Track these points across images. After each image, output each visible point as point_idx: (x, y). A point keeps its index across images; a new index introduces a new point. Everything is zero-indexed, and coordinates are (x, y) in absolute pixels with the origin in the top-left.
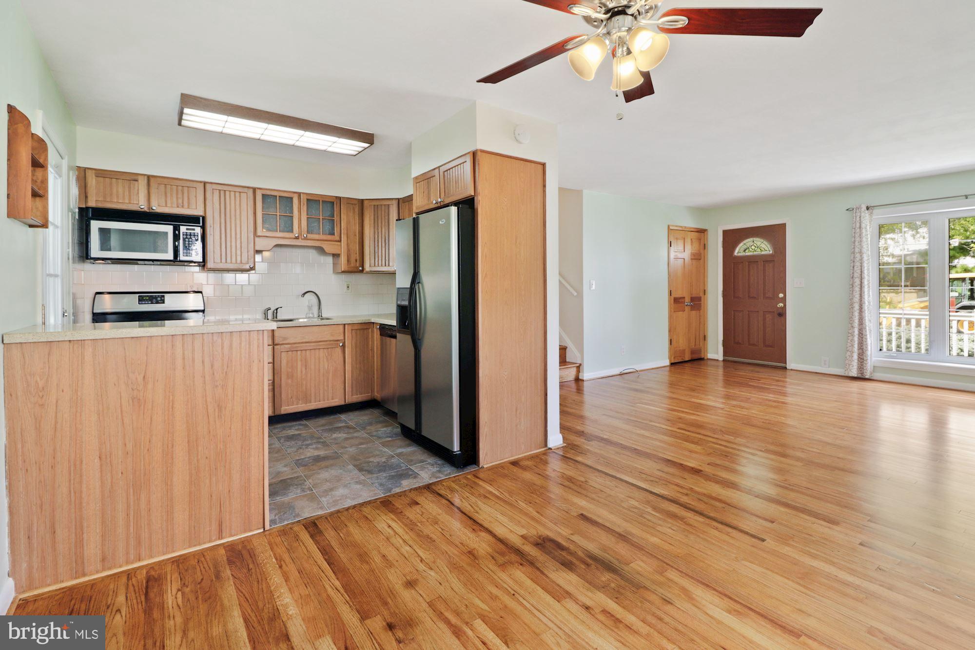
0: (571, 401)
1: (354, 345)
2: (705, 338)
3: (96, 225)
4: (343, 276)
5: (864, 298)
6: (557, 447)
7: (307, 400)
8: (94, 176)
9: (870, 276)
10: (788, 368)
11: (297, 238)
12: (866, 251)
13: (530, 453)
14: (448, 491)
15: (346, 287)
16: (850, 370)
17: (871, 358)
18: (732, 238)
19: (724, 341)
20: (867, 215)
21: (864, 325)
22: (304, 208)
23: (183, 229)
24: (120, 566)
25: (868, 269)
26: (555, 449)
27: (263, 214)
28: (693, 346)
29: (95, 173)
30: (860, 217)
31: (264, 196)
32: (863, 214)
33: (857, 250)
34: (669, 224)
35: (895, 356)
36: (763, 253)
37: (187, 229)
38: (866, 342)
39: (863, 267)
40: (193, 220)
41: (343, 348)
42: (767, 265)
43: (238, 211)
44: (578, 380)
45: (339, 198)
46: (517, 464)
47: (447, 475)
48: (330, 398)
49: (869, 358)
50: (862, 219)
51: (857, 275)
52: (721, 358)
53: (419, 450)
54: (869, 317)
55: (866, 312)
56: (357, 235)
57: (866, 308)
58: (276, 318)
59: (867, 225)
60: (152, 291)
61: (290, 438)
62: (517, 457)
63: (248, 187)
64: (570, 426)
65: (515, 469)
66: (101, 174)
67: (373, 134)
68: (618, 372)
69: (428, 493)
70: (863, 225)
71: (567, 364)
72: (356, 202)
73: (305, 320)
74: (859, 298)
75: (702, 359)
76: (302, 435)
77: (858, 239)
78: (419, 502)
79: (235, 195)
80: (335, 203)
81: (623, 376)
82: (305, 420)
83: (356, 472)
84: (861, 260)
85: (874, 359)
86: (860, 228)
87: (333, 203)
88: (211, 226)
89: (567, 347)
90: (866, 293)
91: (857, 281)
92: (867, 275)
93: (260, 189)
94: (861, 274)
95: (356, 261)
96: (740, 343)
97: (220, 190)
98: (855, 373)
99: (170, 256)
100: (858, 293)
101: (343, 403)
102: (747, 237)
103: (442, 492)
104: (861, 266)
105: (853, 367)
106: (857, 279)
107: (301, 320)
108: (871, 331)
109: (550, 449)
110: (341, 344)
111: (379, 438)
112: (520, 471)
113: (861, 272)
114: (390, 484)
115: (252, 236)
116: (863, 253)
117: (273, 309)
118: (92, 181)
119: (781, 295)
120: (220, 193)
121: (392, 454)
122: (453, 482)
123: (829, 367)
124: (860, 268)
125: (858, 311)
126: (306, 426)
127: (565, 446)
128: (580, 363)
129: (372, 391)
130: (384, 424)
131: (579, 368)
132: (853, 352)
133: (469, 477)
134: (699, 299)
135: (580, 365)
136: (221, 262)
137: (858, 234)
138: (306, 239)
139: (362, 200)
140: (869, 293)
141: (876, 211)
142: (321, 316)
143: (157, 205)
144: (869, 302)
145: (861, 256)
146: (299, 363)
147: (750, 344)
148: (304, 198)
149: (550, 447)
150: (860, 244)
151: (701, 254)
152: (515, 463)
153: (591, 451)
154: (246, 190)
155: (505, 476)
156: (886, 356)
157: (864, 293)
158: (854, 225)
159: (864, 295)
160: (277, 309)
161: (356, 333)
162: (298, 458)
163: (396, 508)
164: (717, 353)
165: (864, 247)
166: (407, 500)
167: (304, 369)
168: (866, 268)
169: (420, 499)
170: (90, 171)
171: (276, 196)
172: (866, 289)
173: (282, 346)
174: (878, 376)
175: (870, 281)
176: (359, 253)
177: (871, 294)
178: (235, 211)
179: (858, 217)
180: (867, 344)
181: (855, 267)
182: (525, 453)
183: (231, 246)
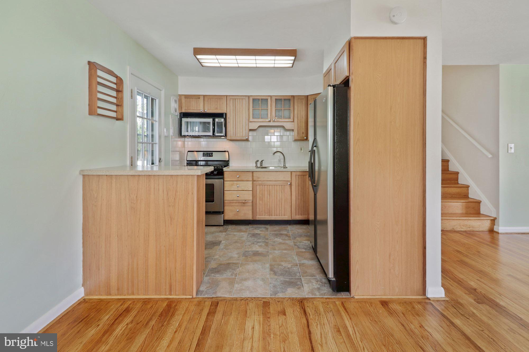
0: (476, 252)
1: (297, 185)
3: (184, 120)
4: (298, 143)
6: (436, 299)
7: (270, 214)
8: (184, 98)
11: (270, 121)
13: (405, 297)
14: (313, 311)
15: (300, 149)
22: (274, 104)
23: (217, 120)
24: (125, 295)
26: (433, 301)
27: (253, 109)
29: (185, 97)
31: (253, 99)
37: (218, 120)
40: (220, 115)
41: (291, 185)
43: (241, 109)
44: (492, 231)
45: (293, 96)
46: (387, 305)
47: (322, 294)
48: (283, 214)
53: (317, 265)
56: (304, 118)
58: (262, 166)
60: (209, 150)
61: (254, 235)
62: (389, 297)
63: (246, 96)
64: (462, 279)
65: (382, 310)
66: (187, 97)
67: (296, 49)
69: (298, 307)
71: (481, 216)
72: (303, 97)
73: (273, 168)
76: (261, 235)
78: (287, 313)
79: (240, 101)
80: (291, 99)
82: (270, 225)
83: (268, 270)
87: (289, 100)
88: (229, 118)
89: (481, 202)
93: (252, 96)
95: (303, 133)
97: (233, 99)
99: (211, 134)
101: (290, 219)
103: (308, 310)
107: (271, 168)
109: (428, 299)
110: (289, 184)
111: (299, 248)
112: (386, 314)
114: (280, 288)
115: (248, 122)
117: (260, 161)
118: (183, 100)
120: (233, 100)
121: (298, 262)
122: (322, 303)
126: (267, 229)
127: (447, 301)
128: (495, 216)
129: (308, 214)
130: (308, 238)
131: (493, 221)
133: (337, 303)
135: (495, 219)
136: (233, 136)
138: (274, 121)
139: (307, 96)
142: (285, 166)
143: (207, 110)
146: (266, 193)
148: (274, 99)
149: (428, 297)
152: (384, 303)
153: (477, 316)
154: (244, 97)
155: (368, 314)
160: (262, 161)
161: (299, 177)
162: (247, 250)
163: (268, 312)
166: (279, 308)
167: (268, 196)
169: (289, 311)
170: (183, 96)
171: (259, 99)
173: (257, 182)
176: (305, 128)
178: (240, 109)
182: (400, 295)
183: (238, 127)
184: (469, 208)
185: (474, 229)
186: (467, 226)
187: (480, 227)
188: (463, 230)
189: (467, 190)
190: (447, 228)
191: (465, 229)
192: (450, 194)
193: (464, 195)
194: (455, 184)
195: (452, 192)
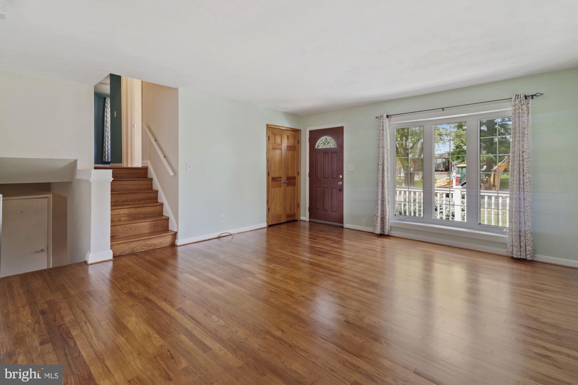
2: (298, 205)
5: (385, 179)
9: (389, 164)
10: (344, 227)
12: (386, 146)
16: (376, 230)
17: (389, 221)
18: (315, 135)
19: (309, 208)
20: (387, 121)
21: (384, 198)
25: (387, 159)
28: (289, 212)
30: (383, 123)
32: (384, 121)
33: (381, 145)
34: (268, 123)
35: (403, 219)
36: (331, 147)
38: (385, 209)
39: (384, 157)
42: (333, 155)
44: (172, 246)
49: (387, 221)
50: (384, 124)
51: (380, 163)
52: (308, 220)
54: (388, 192)
55: (386, 189)
57: (386, 186)
59: (387, 128)
68: (216, 236)
70: (384, 128)
74: (381, 179)
75: (296, 221)
77: (381, 138)
81: (220, 239)
84: (383, 152)
85: (391, 221)
86: (383, 130)
89: (169, 218)
90: (386, 175)
91: (381, 167)
92: (387, 163)
94: (383, 163)
96: (318, 209)
98: (379, 231)
100: (381, 175)
102: (322, 136)
104: (383, 157)
105: (377, 227)
106: (381, 165)
108: (389, 202)
113: (383, 161)
116: (384, 148)
119: (341, 176)
123: (366, 227)
124: (382, 158)
125: (381, 188)
131: (175, 235)
132: (378, 217)
134: (294, 178)
135: (177, 232)
137: (382, 134)
140: (388, 176)
141: (393, 119)
144: (388, 182)
145: (383, 149)
147: (324, 210)
150: (383, 142)
151: (296, 147)
156: (399, 219)
157: (384, 175)
158: (379, 128)
159: (385, 177)
164: (306, 216)
165: (385, 143)
168: (386, 158)
172: (386, 173)
174: (393, 233)
175: (389, 167)
177: (389, 177)
179: (382, 122)
180: (386, 211)
181: (380, 157)
184: (157, 226)
185: (156, 247)
186: (149, 245)
187: (162, 243)
188: (144, 250)
189: (161, 208)
190: (125, 252)
191: (146, 249)
192: (143, 214)
193: (159, 214)
194: (154, 202)
195: (145, 211)
